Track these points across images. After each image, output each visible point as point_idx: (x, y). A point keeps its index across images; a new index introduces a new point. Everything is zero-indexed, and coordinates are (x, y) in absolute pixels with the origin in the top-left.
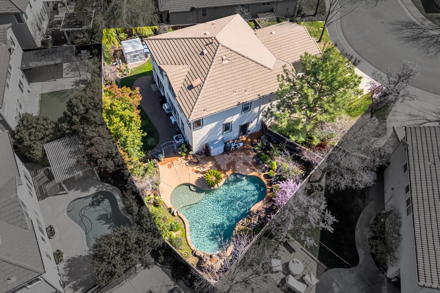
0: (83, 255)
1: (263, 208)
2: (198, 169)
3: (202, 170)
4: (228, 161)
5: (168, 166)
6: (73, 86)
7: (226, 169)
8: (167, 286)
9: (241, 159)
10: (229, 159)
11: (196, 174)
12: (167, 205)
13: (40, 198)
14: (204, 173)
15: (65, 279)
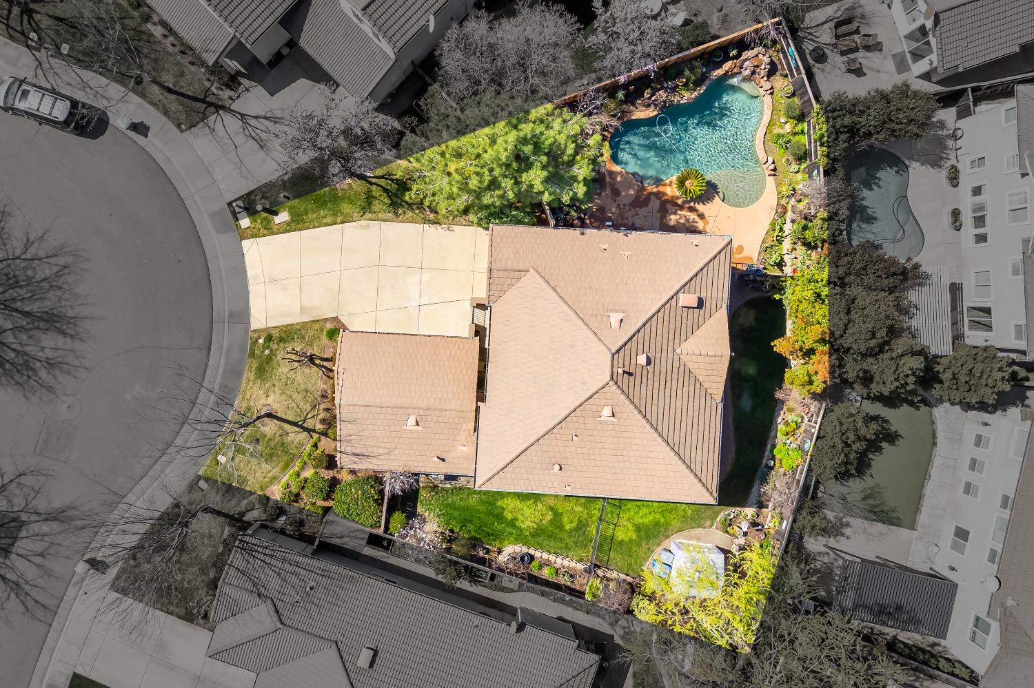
0: (918, 164)
1: (636, 108)
2: (697, 219)
3: (692, 216)
4: (643, 211)
5: (742, 252)
6: (848, 525)
7: (653, 198)
8: (823, 70)
9: (619, 205)
10: (637, 214)
11: (706, 214)
12: (774, 183)
13: (958, 289)
14: (692, 209)
15: (950, 143)
